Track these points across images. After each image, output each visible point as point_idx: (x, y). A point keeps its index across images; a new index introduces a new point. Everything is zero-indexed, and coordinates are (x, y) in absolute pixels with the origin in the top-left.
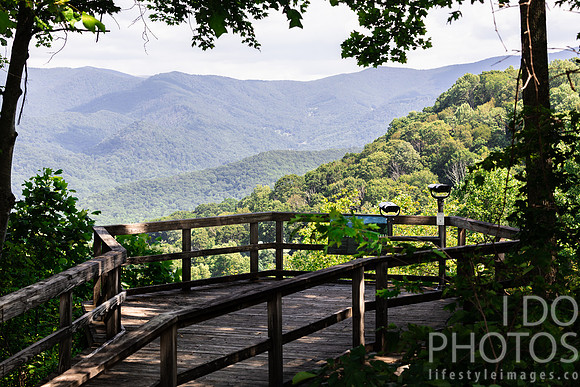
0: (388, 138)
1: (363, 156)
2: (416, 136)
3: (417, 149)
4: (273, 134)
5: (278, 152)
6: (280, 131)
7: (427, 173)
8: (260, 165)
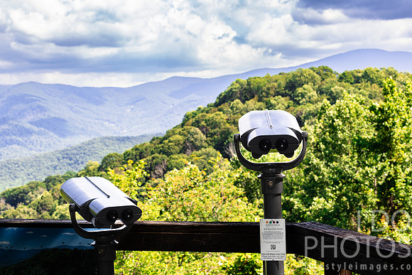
0: (183, 125)
1: (165, 138)
2: (203, 123)
3: (203, 132)
4: (102, 125)
5: (106, 138)
6: (107, 123)
7: (211, 150)
8: (93, 147)
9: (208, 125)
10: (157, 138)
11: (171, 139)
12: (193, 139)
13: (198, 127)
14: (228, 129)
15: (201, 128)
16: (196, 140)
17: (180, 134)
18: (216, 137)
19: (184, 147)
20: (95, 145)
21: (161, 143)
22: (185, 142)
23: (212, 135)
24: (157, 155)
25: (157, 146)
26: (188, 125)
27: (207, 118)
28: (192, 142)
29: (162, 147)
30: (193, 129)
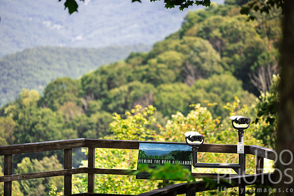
0: (181, 34)
1: (151, 56)
2: (216, 33)
3: (216, 48)
4: (41, 26)
5: (47, 49)
6: (48, 23)
7: (228, 78)
8: (24, 65)
9: (224, 36)
10: (138, 55)
11: (162, 57)
12: (197, 59)
13: (208, 38)
14: (258, 43)
15: (213, 41)
16: (203, 60)
17: (177, 49)
18: (237, 57)
19: (183, 72)
20: (28, 62)
21: (144, 63)
22: (184, 64)
23: (231, 53)
24: (136, 83)
25: (138, 68)
26: (191, 35)
27: (223, 24)
28: (196, 64)
29: (147, 70)
30: (199, 42)
